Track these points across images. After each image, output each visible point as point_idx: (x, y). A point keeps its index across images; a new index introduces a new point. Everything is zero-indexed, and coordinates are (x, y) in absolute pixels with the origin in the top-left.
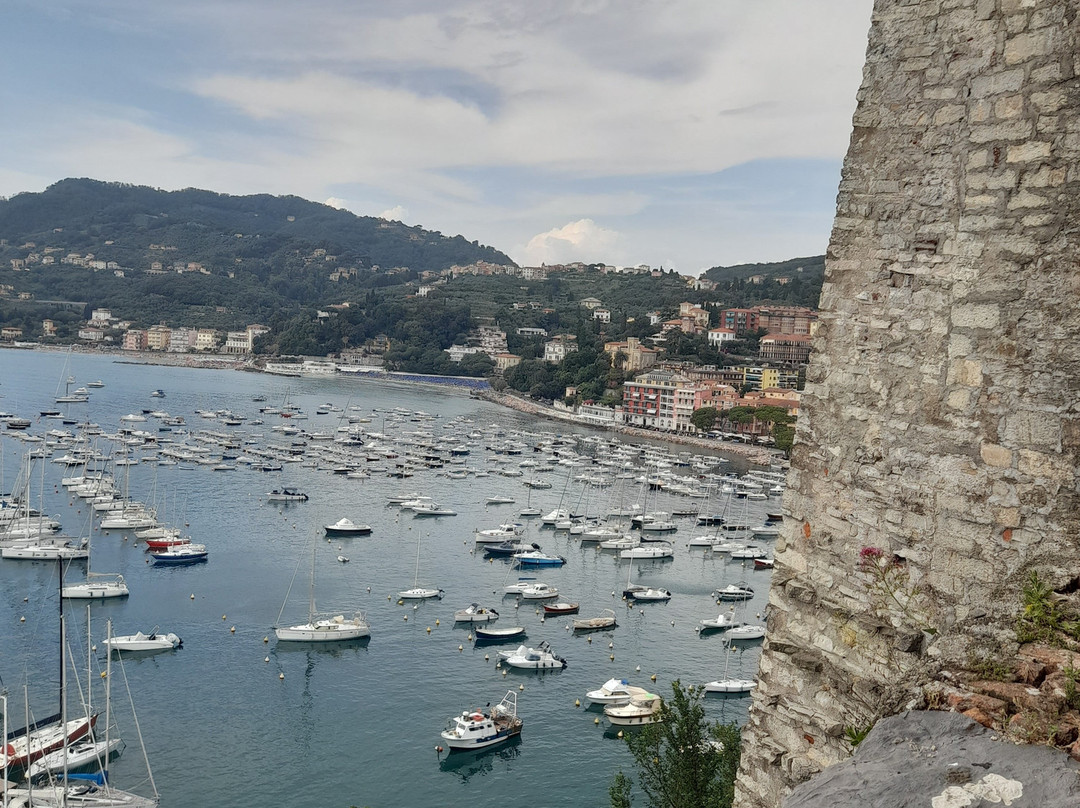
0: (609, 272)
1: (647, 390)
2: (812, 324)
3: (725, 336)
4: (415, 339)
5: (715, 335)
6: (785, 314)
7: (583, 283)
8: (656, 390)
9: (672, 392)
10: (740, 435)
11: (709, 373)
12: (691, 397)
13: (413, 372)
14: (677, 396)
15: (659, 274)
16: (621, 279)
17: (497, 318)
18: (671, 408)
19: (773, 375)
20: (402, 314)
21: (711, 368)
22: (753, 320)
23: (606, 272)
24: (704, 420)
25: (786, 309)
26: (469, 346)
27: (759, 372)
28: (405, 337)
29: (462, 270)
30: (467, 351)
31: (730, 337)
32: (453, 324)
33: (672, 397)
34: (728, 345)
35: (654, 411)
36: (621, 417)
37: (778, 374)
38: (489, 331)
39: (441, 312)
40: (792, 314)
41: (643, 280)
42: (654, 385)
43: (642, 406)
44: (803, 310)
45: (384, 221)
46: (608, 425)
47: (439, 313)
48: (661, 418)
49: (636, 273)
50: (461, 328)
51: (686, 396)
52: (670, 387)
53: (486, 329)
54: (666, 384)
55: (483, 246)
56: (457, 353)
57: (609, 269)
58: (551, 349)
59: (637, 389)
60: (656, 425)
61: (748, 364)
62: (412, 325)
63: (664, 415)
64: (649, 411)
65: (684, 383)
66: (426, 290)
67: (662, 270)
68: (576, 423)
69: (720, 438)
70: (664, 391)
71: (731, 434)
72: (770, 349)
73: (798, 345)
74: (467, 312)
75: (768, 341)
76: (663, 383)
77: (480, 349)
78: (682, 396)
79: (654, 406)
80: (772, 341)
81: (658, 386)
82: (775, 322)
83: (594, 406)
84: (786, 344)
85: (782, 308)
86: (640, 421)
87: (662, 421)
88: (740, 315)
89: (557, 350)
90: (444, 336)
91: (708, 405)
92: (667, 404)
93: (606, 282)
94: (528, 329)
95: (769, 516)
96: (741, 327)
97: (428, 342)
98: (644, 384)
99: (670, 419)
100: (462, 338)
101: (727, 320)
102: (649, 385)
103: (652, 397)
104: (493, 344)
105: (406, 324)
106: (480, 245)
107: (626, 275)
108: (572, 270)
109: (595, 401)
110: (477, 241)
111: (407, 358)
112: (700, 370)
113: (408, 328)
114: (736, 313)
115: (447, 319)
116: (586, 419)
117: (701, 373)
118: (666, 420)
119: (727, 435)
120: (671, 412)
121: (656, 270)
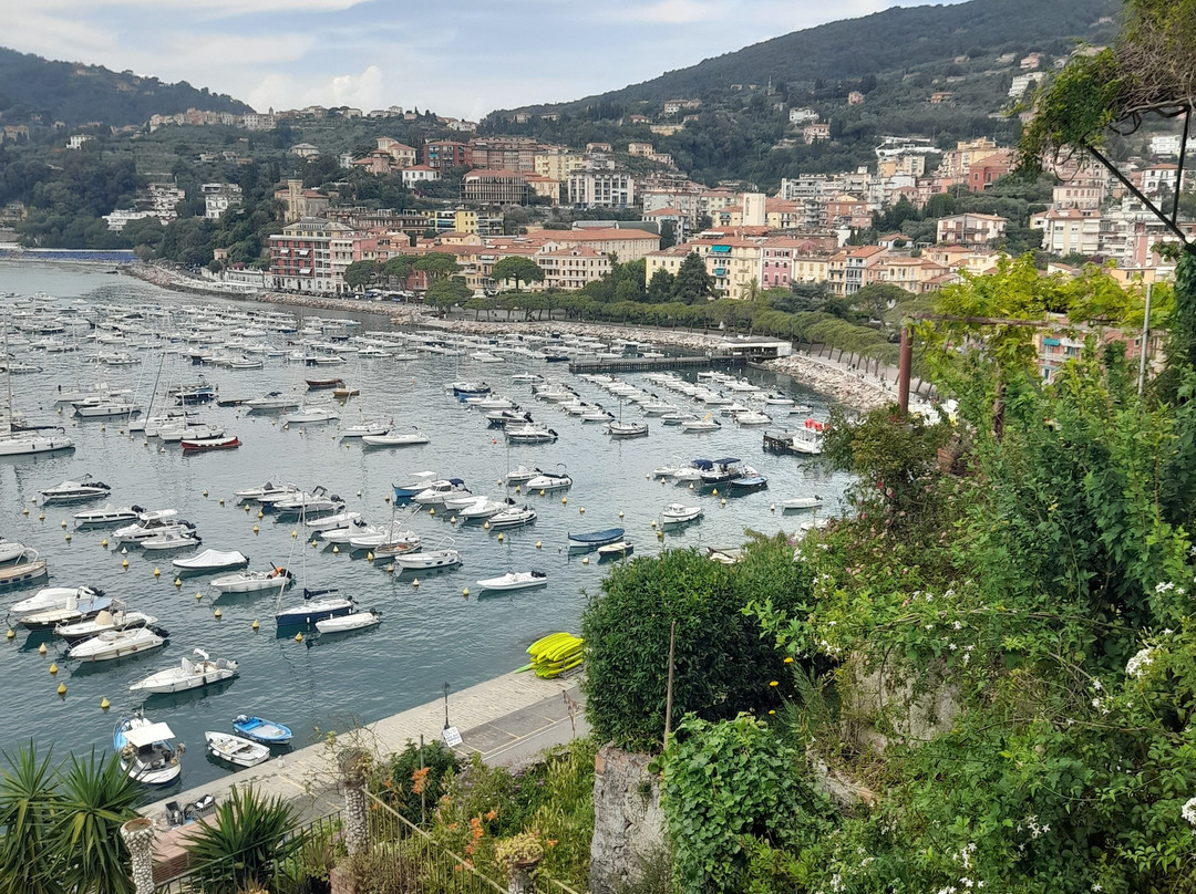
0: (352, 117)
1: (298, 244)
2: (536, 157)
3: (421, 175)
4: (60, 205)
5: (410, 174)
6: (507, 147)
7: (320, 131)
8: (308, 244)
9: (327, 245)
10: (401, 293)
11: (383, 220)
12: (349, 249)
13: (58, 248)
14: (332, 248)
15: (413, 117)
16: (366, 124)
17: (175, 172)
18: (328, 265)
19: (469, 219)
20: (44, 175)
21: (387, 213)
22: (462, 154)
23: (349, 117)
24: (359, 275)
25: (509, 141)
26: (136, 211)
27: (452, 216)
28: (47, 203)
29: (167, 120)
30: (134, 216)
31: (430, 176)
32: (112, 183)
33: (328, 251)
34: (423, 186)
35: (307, 271)
36: (272, 282)
37: (476, 218)
38: (161, 190)
39: (93, 169)
40: (515, 147)
41: (392, 124)
42: (305, 237)
43: (293, 265)
44: (527, 141)
45: (81, 66)
46: (247, 292)
47: (90, 169)
48: (318, 279)
49: (386, 115)
50: (126, 187)
51: (344, 249)
52: (324, 238)
53: (157, 187)
54: (320, 234)
55: (215, 94)
56: (117, 219)
57: (353, 113)
58: (214, 204)
59: (286, 243)
60: (313, 289)
61: (443, 207)
62: (55, 188)
63: (320, 275)
64: (302, 271)
65: (341, 232)
66: (80, 140)
67: (416, 112)
68: (211, 293)
69: (379, 298)
70: (318, 244)
71: (391, 292)
72: (476, 189)
73: (510, 182)
74: (131, 166)
75: (471, 178)
76: (315, 233)
77: (152, 214)
78: (339, 249)
79: (308, 264)
80: (477, 178)
81: (310, 238)
82: (496, 158)
83: (245, 271)
84: (495, 181)
85: (503, 140)
86: (294, 285)
87: (319, 282)
88: (445, 149)
89: (220, 204)
90: (100, 200)
91: (370, 258)
92: (322, 260)
93: (348, 128)
94: (216, 185)
95: (309, 383)
96: (449, 165)
97: (78, 208)
98: (294, 236)
99: (328, 279)
100: (126, 200)
101: (431, 157)
102: (299, 237)
103: (304, 252)
104: (167, 206)
105: (46, 187)
106: (211, 93)
107: (373, 119)
108: (308, 116)
109: (246, 263)
110: (207, 89)
111: (46, 231)
112: (374, 215)
113: (49, 191)
114: (441, 147)
115: (101, 178)
116: (234, 287)
117: (372, 219)
118: (324, 280)
119: (387, 293)
120: (328, 271)
121: (409, 112)
